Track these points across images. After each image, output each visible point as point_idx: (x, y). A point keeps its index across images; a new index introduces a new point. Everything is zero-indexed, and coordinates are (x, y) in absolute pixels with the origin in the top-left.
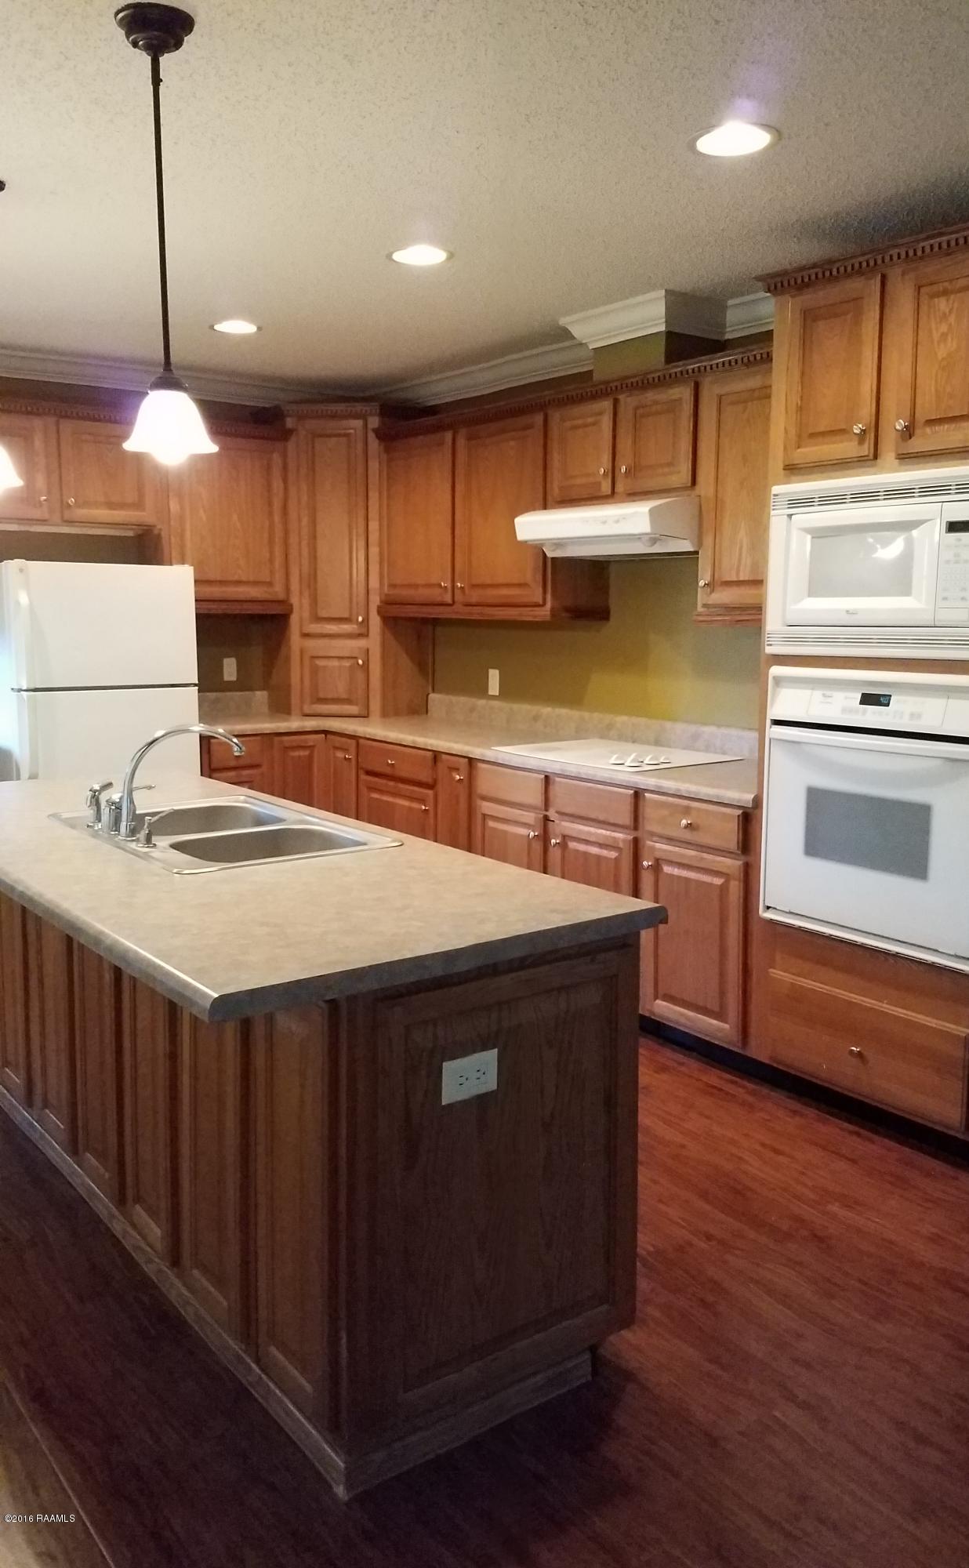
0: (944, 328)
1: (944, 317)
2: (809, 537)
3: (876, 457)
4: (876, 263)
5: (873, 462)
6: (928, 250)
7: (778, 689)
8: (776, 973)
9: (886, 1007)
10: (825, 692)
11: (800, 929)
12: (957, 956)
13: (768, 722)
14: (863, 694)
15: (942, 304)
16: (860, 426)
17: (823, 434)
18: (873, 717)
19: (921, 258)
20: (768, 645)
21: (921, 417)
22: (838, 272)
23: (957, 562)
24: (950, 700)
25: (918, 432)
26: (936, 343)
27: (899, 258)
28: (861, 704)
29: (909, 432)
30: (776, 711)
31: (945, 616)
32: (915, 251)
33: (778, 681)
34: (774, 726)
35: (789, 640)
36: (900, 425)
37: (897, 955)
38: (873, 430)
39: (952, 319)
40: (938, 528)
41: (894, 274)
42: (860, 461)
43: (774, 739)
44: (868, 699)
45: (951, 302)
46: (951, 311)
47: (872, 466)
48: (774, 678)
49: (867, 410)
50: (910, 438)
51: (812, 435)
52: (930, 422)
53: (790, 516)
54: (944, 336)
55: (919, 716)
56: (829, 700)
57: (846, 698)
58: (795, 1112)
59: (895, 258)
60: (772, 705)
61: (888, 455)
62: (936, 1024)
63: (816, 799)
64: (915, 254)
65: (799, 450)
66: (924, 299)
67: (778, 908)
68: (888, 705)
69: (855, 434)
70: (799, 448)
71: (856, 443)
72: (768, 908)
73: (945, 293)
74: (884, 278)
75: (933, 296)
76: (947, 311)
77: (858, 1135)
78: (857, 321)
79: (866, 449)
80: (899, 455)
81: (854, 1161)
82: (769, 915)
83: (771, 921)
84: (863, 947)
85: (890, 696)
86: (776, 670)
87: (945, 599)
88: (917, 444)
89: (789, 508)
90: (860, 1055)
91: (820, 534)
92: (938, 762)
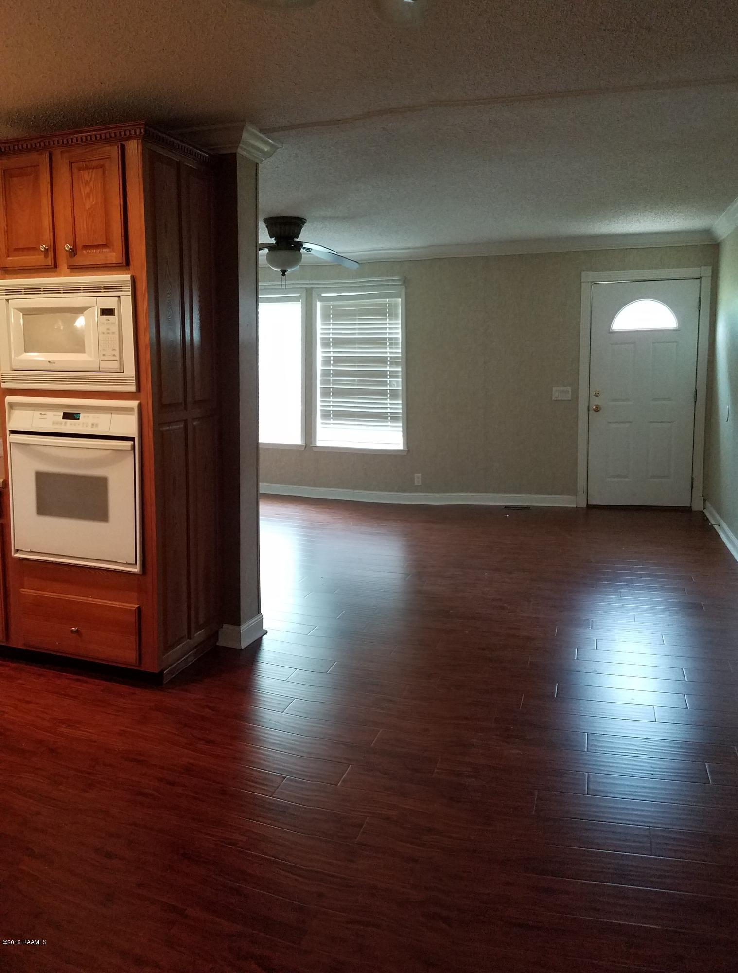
0: (88, 189)
1: (87, 183)
2: (21, 314)
3: (56, 266)
4: (45, 145)
5: (55, 269)
6: (75, 140)
7: (12, 411)
8: (25, 591)
9: (90, 600)
10: (41, 412)
11: (38, 561)
12: (127, 564)
13: (8, 432)
14: (64, 413)
15: (86, 175)
16: (44, 246)
17: (23, 249)
18: (70, 426)
19: (72, 145)
20: (3, 382)
21: (79, 244)
22: (23, 147)
23: (108, 333)
24: (113, 415)
25: (79, 252)
26: (84, 199)
27: (58, 143)
28: (63, 419)
29: (73, 252)
30: (11, 425)
31: (105, 365)
32: (67, 140)
33: (12, 406)
34: (11, 435)
35: (15, 379)
36: (67, 247)
37: (95, 568)
38: (52, 249)
39: (92, 184)
40: (97, 313)
41: (57, 153)
42: (45, 268)
43: (12, 443)
44: (67, 416)
45: (90, 174)
46: (91, 179)
47: (55, 272)
48: (9, 403)
49: (48, 235)
50: (75, 256)
51: (16, 250)
52: (86, 247)
53: (7, 300)
54: (88, 195)
55: (97, 425)
56: (44, 417)
57: (55, 415)
58: (41, 675)
59: (56, 142)
60: (9, 422)
61: (63, 266)
62: (119, 605)
63: (42, 479)
64: (68, 142)
65: (8, 259)
66: (75, 171)
67: (23, 550)
68: (79, 419)
69: (42, 251)
70: (8, 257)
71: (43, 256)
72: (17, 551)
73: (87, 168)
74: (50, 155)
75: (79, 169)
76: (89, 180)
77: (78, 680)
78: (37, 178)
79: (50, 261)
80: (69, 266)
81: (75, 697)
82: (18, 555)
83: (20, 559)
84: (75, 566)
85: (80, 414)
86: (9, 399)
87: (104, 355)
88: (79, 260)
89: (6, 295)
90: (77, 631)
91: (27, 312)
92: (109, 452)
